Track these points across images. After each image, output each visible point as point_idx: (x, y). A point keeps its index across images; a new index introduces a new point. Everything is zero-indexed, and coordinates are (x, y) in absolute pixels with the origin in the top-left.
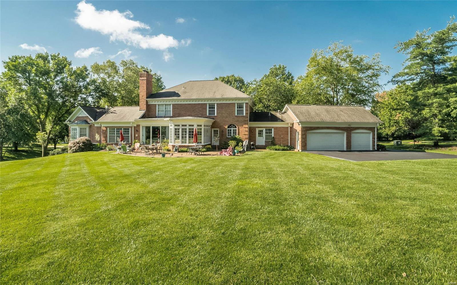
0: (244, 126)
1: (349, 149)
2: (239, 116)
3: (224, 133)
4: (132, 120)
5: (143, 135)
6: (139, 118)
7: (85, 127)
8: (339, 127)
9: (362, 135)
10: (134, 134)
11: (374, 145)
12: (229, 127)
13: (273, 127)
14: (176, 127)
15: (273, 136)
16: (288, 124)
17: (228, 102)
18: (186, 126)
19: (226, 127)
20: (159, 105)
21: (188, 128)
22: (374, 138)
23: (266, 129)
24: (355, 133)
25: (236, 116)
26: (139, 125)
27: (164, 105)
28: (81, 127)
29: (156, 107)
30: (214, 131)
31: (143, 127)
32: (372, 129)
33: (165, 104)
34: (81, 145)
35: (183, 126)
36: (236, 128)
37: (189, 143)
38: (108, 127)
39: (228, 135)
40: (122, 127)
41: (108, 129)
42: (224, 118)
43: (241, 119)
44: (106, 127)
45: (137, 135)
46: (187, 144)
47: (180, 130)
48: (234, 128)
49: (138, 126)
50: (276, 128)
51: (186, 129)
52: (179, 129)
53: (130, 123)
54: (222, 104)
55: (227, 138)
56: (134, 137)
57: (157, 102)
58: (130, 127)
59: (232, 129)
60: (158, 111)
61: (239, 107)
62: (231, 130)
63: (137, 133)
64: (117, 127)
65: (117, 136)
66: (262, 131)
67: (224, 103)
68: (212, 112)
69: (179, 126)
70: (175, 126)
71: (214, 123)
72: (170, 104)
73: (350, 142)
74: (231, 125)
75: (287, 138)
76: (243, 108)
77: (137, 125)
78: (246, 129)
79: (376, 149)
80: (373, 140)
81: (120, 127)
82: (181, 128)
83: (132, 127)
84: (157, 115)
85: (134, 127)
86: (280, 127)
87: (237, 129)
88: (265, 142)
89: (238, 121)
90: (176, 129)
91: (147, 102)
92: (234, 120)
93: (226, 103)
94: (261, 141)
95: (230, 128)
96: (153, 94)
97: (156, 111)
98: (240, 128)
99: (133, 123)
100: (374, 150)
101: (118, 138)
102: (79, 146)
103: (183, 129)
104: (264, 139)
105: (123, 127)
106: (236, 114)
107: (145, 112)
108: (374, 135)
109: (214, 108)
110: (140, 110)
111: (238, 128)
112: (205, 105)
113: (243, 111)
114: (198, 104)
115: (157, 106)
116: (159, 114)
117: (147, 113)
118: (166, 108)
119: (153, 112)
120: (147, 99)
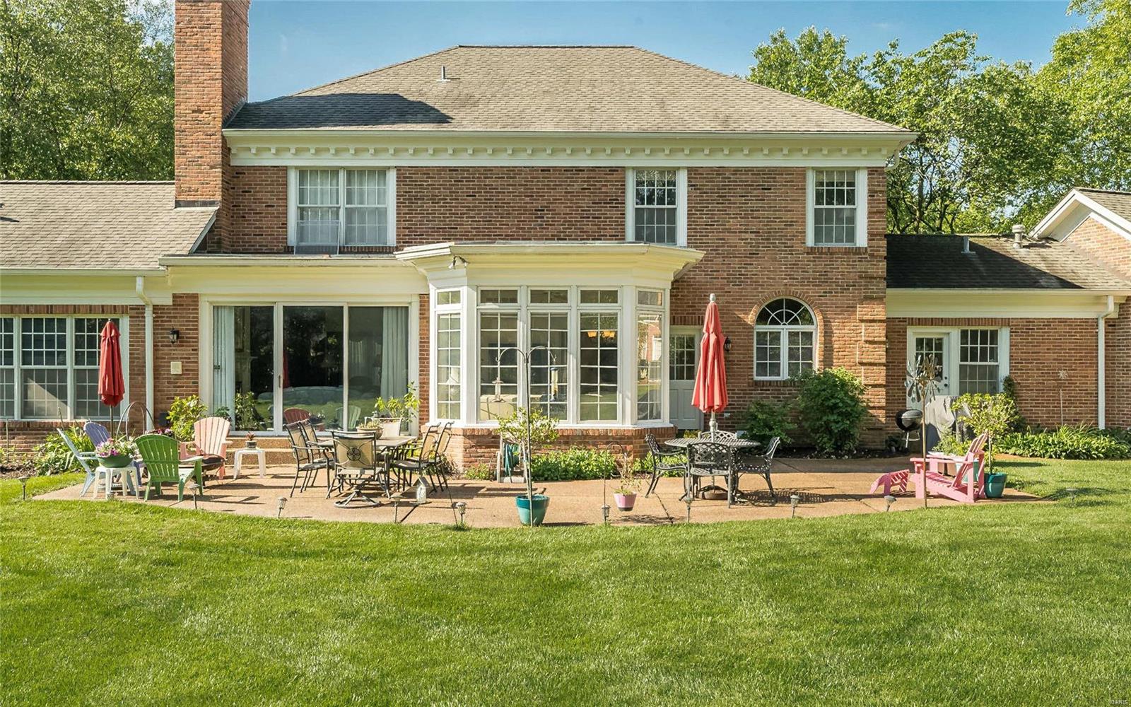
0: (863, 311)
2: (830, 252)
3: (736, 355)
4: (144, 259)
5: (217, 368)
6: (191, 253)
10: (156, 358)
12: (763, 318)
13: (1006, 322)
14: (490, 307)
16: (1099, 300)
17: (759, 161)
18: (560, 296)
19: (751, 318)
20: (303, 172)
21: (573, 310)
23: (964, 334)
25: (811, 251)
26: (194, 298)
27: (342, 176)
29: (285, 185)
30: (677, 340)
31: (217, 309)
33: (350, 172)
35: (538, 296)
36: (811, 322)
37: (586, 414)
39: (762, 369)
40: (65, 309)
42: (733, 263)
43: (841, 266)
45: (176, 368)
46: (572, 423)
47: (520, 324)
48: (795, 322)
49: (186, 303)
50: (1022, 329)
51: (561, 321)
52: (511, 320)
53: (127, 279)
54: (720, 170)
55: (757, 383)
56: (156, 377)
57: (298, 151)
58: (124, 309)
59: (784, 330)
60: (302, 211)
61: (830, 193)
62: (776, 337)
63: (178, 352)
64: (27, 309)
65: (26, 375)
67: (735, 170)
68: (656, 222)
69: (510, 297)
70: (487, 296)
72: (382, 172)
74: (775, 305)
75: (1091, 387)
76: (851, 201)
77: (175, 296)
81: (50, 309)
82: (524, 309)
83: (137, 312)
84: (292, 239)
85: (156, 308)
86: (1049, 323)
87: (817, 330)
89: (824, 278)
90: (487, 321)
92: (799, 276)
93: (748, 170)
95: (774, 322)
97: (285, 214)
98: (835, 325)
99: (149, 278)
101: (33, 384)
103: (537, 320)
105: (76, 309)
106: (810, 241)
107: (218, 213)
109: (672, 202)
110: (178, 204)
111: (826, 323)
112: (615, 176)
113: (851, 220)
114: (568, 169)
115: (293, 178)
116: (301, 231)
117: (224, 222)
118: (349, 194)
119: (265, 223)
120: (229, 132)
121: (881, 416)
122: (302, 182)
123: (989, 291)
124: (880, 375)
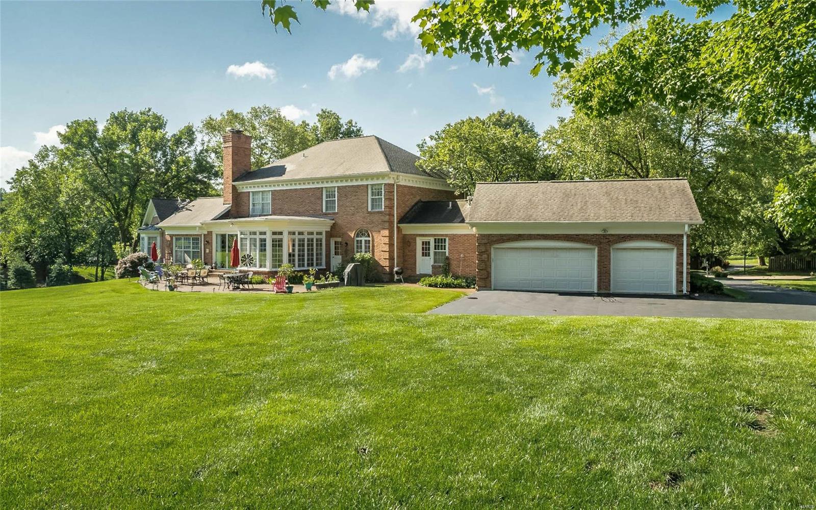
0: (383, 233)
1: (605, 290)
2: (375, 213)
3: (349, 247)
4: (199, 223)
5: (217, 251)
6: (214, 220)
7: (155, 235)
8: (577, 235)
9: (647, 253)
10: (204, 248)
11: (680, 282)
12: (357, 235)
13: (446, 235)
15: (447, 254)
17: (355, 183)
19: (353, 235)
20: (253, 193)
22: (680, 264)
23: (435, 239)
24: (625, 249)
25: (369, 213)
26: (211, 232)
27: (261, 193)
28: (151, 235)
29: (249, 197)
30: (335, 242)
31: (217, 235)
32: (674, 240)
34: (127, 266)
36: (369, 236)
38: (173, 235)
39: (358, 252)
40: (189, 235)
41: (174, 238)
42: (349, 217)
43: (377, 217)
44: (172, 236)
45: (207, 251)
48: (366, 237)
50: (453, 237)
53: (194, 228)
54: (344, 187)
56: (204, 253)
57: (251, 187)
58: (198, 235)
59: (363, 239)
60: (254, 205)
61: (375, 192)
62: (361, 241)
63: (208, 246)
65: (184, 252)
66: (429, 242)
67: (349, 186)
68: (330, 204)
71: (333, 227)
72: (269, 191)
73: (608, 273)
74: (360, 231)
75: (474, 260)
76: (381, 195)
77: (208, 232)
78: (385, 238)
79: (685, 292)
80: (677, 269)
81: (187, 235)
83: (200, 236)
84: (252, 212)
85: (204, 235)
86: (461, 235)
87: (371, 239)
88: (433, 267)
89: (372, 222)
91: (234, 187)
92: (365, 221)
93: (352, 186)
94: (424, 264)
95: (361, 237)
96: (251, 172)
97: (249, 205)
98: (375, 237)
99: (200, 228)
100: (680, 293)
101: (186, 254)
102: (125, 268)
104: (432, 262)
105: (191, 235)
106: (370, 209)
107: (231, 206)
108: (680, 255)
109: (334, 197)
110: (224, 204)
111: (373, 236)
112: (320, 190)
113: (382, 201)
114: (309, 189)
115: (251, 195)
116: (253, 210)
117: (234, 209)
118: (263, 199)
119: (245, 208)
120: (234, 183)
121: (387, 269)
122: (253, 195)
123: (440, 225)
124: (387, 255)
